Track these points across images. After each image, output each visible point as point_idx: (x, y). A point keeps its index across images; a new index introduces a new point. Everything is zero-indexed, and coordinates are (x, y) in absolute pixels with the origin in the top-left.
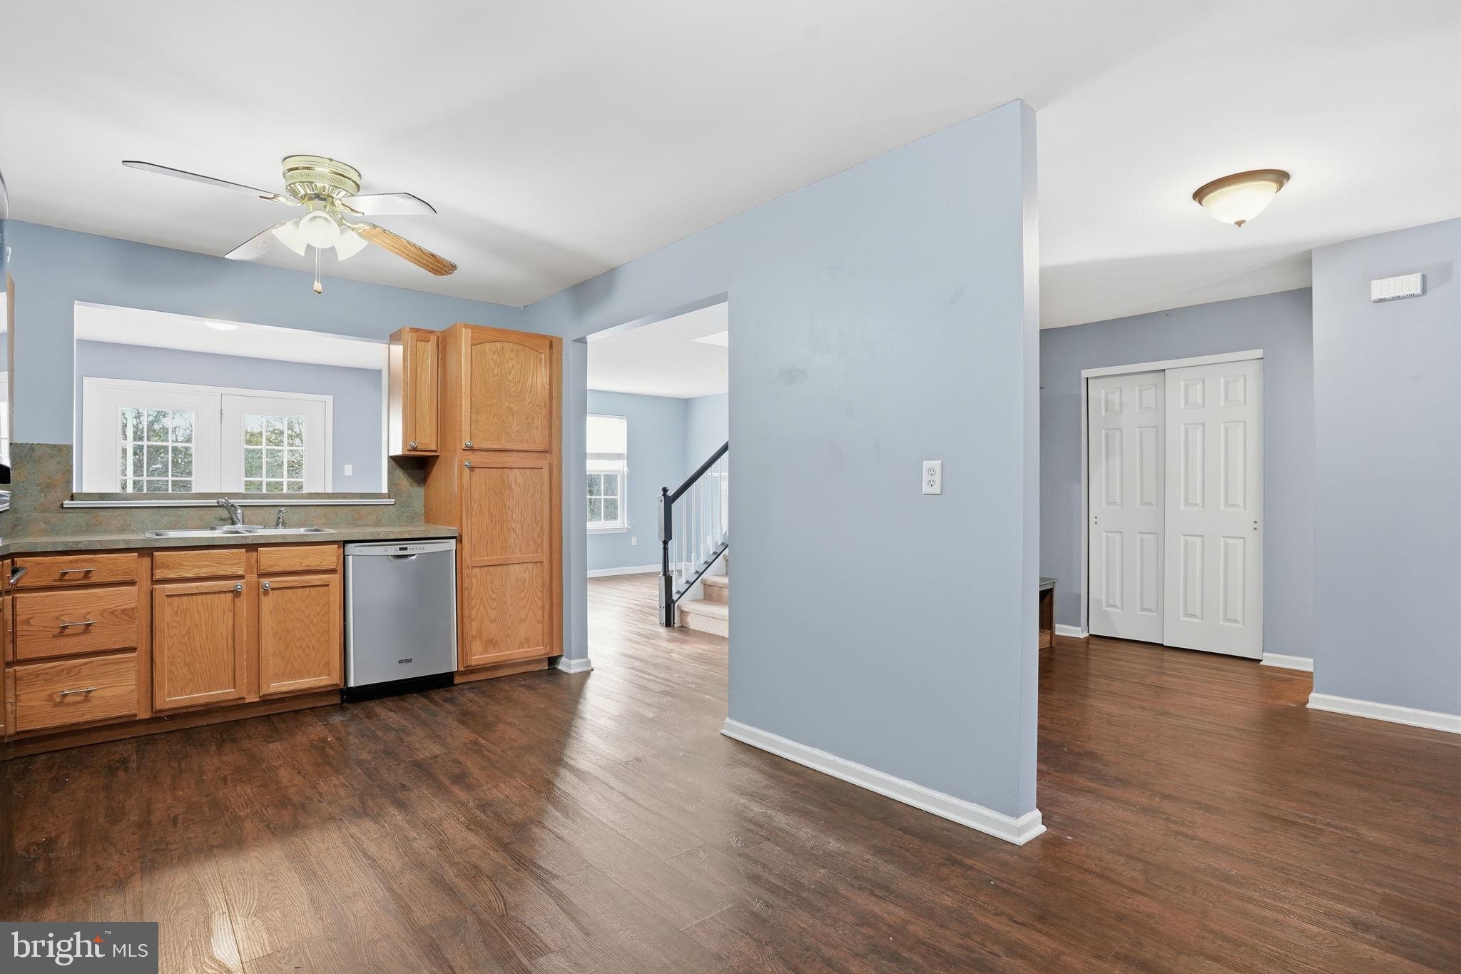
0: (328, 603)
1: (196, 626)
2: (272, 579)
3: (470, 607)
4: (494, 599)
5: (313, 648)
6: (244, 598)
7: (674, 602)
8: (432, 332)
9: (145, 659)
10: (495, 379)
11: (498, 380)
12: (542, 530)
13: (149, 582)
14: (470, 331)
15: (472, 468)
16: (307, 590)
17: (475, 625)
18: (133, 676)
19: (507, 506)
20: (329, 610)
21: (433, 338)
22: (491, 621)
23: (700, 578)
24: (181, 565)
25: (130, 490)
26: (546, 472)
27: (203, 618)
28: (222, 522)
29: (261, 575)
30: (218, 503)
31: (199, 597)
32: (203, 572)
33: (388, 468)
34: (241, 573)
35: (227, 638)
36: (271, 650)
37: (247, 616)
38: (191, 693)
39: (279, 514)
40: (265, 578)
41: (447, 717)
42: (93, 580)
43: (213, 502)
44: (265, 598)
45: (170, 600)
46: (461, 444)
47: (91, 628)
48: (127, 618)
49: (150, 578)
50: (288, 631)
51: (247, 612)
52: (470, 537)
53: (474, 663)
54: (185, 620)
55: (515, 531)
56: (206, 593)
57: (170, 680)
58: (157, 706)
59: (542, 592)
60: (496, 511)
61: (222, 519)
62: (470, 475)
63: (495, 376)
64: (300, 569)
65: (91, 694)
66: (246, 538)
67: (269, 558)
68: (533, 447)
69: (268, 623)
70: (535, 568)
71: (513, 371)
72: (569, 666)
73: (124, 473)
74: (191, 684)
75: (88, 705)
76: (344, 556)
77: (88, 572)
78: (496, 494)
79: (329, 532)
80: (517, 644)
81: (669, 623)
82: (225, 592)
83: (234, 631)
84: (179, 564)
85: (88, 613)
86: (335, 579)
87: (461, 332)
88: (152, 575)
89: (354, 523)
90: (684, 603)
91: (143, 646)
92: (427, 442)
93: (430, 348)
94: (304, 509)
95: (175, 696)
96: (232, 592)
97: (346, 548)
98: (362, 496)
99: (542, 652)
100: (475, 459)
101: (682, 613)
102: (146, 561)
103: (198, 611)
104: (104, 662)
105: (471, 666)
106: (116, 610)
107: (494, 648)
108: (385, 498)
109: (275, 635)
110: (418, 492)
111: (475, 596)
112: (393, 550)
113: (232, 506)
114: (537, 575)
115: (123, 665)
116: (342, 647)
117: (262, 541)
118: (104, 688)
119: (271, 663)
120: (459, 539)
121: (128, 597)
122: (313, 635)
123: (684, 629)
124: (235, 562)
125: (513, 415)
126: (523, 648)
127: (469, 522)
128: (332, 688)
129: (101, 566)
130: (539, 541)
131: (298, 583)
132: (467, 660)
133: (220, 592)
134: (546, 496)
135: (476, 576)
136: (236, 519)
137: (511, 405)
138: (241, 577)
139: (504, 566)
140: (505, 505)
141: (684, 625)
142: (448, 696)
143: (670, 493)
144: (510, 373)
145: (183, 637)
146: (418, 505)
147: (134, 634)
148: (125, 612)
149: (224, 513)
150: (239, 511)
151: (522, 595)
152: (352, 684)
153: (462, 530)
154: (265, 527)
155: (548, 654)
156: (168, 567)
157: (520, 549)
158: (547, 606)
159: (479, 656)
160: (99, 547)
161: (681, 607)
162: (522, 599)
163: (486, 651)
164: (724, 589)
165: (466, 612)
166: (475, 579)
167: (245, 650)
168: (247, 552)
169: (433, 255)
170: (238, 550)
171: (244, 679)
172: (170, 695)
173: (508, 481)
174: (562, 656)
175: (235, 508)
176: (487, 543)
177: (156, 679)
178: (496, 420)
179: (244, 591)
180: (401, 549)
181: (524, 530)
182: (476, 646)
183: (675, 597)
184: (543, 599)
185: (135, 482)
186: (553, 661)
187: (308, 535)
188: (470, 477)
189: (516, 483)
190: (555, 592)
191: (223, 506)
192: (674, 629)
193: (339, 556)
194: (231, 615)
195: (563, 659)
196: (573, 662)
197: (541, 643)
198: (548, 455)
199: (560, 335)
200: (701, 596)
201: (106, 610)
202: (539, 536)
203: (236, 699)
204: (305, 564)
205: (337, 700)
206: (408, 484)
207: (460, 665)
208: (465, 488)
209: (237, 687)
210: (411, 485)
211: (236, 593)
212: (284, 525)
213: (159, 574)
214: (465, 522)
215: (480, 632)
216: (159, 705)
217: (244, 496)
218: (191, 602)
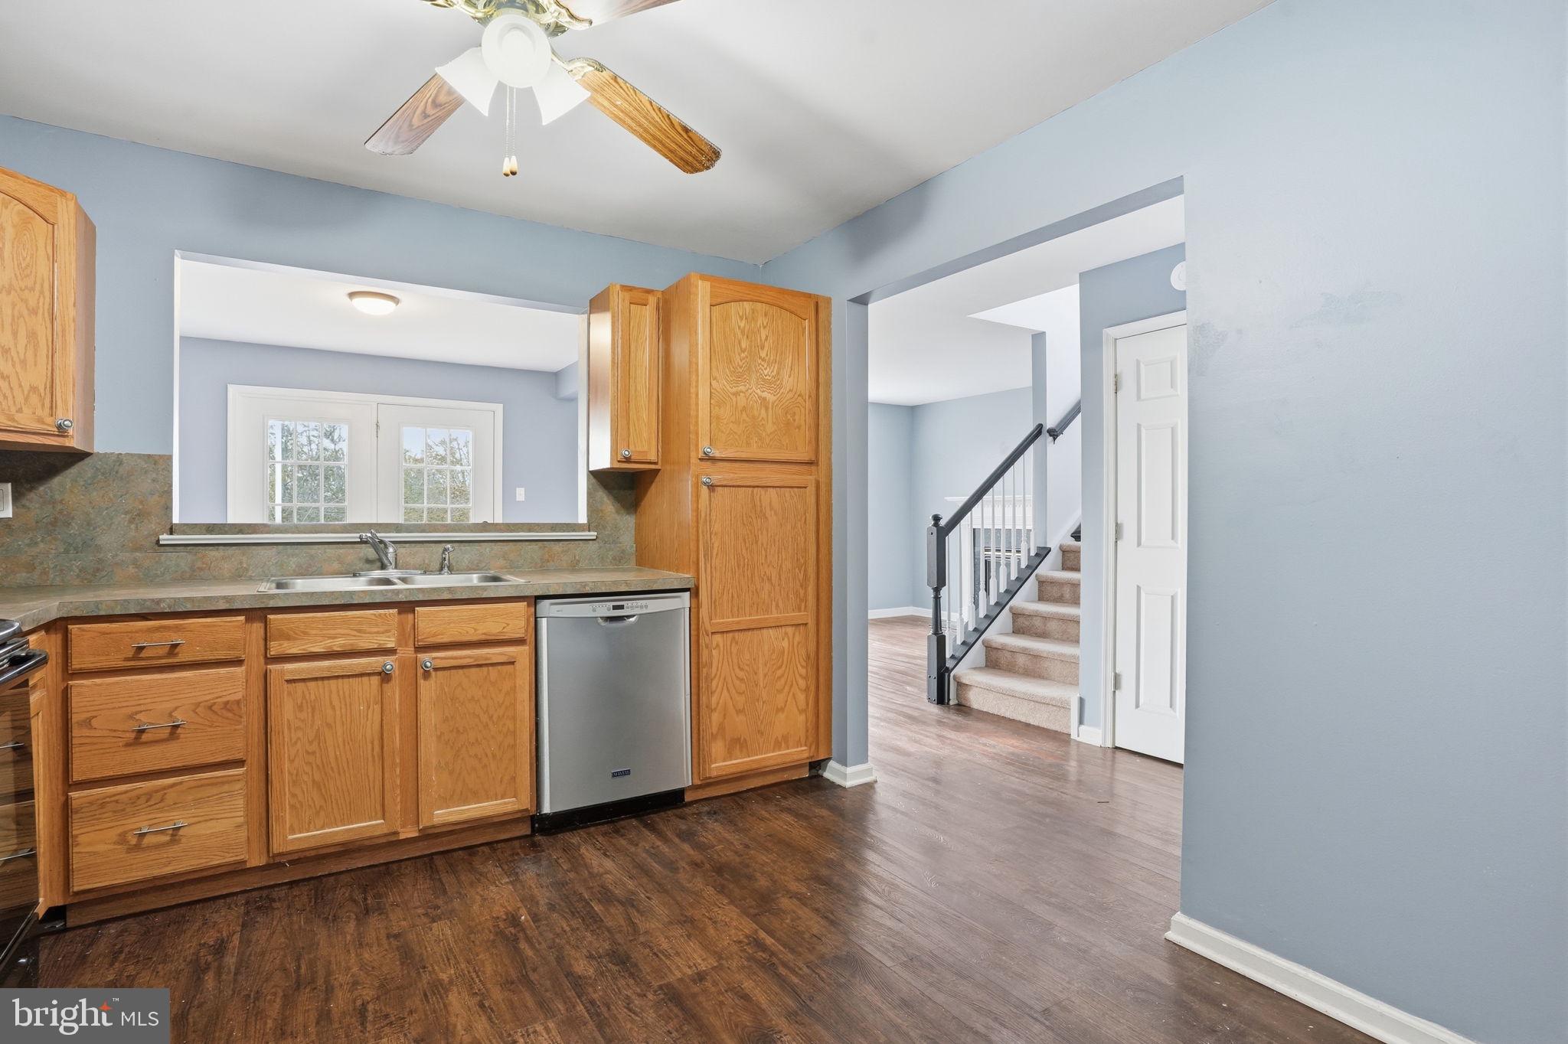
0: (514, 689)
1: (329, 726)
2: (435, 655)
3: (710, 693)
4: (742, 680)
5: (494, 756)
6: (396, 682)
7: (949, 671)
8: (649, 292)
9: (257, 775)
10: (743, 355)
11: (747, 357)
12: (805, 575)
13: (262, 660)
14: (708, 284)
15: (712, 487)
16: (485, 669)
17: (716, 717)
18: (240, 802)
19: (760, 543)
20: (515, 699)
21: (652, 300)
22: (738, 712)
23: (980, 641)
24: (305, 633)
25: (278, 519)
26: (811, 489)
27: (338, 712)
28: (368, 566)
29: (419, 649)
30: (360, 537)
31: (333, 682)
32: (338, 644)
33: (588, 488)
34: (391, 645)
35: (372, 743)
36: (434, 761)
37: (401, 710)
38: (322, 828)
39: (443, 553)
40: (425, 652)
41: (694, 876)
42: (183, 657)
43: (354, 537)
44: (427, 683)
45: (291, 686)
46: (697, 450)
47: (179, 731)
48: (230, 715)
49: (264, 654)
50: (458, 731)
51: (400, 704)
52: (709, 589)
53: (714, 774)
54: (313, 716)
55: (769, 579)
56: (343, 677)
57: (292, 807)
58: (275, 847)
59: (806, 668)
60: (744, 551)
61: (368, 561)
62: (710, 496)
63: (743, 351)
64: (475, 638)
65: (181, 832)
66: (398, 592)
67: (432, 623)
68: (794, 457)
69: (429, 717)
70: (797, 634)
71: (766, 344)
72: (844, 776)
73: (272, 498)
74: (322, 813)
75: (176, 848)
76: (536, 618)
77: (175, 646)
78: (744, 524)
79: (516, 582)
80: (772, 744)
81: (941, 699)
82: (369, 675)
83: (382, 734)
84: (303, 632)
85: (176, 708)
86: (522, 653)
87: (697, 287)
88: (266, 649)
89: (542, 567)
90: (963, 671)
91: (254, 758)
92: (646, 448)
93: (647, 316)
94: (476, 546)
95: (300, 833)
96: (379, 674)
97: (538, 607)
98: (554, 527)
99: (806, 755)
100: (717, 473)
101: (960, 685)
102: (257, 628)
103: (331, 703)
104: (199, 783)
105: (710, 778)
106: (215, 703)
107: (741, 751)
108: (583, 531)
109: (439, 738)
110: (629, 521)
111: (716, 675)
112: (604, 609)
113: (381, 542)
114: (799, 643)
115: (226, 788)
116: (534, 754)
117: (421, 597)
118: (199, 822)
119: (433, 779)
120: (694, 592)
121: (231, 683)
122: (493, 737)
123: (962, 708)
124: (381, 628)
125: (767, 409)
126: (780, 750)
127: (709, 566)
128: (519, 815)
129: (194, 638)
130: (802, 592)
131: (472, 660)
132: (704, 769)
133: (362, 675)
134: (813, 528)
135: (718, 645)
136: (386, 562)
137: (765, 395)
138: (391, 652)
139: (755, 632)
140: (757, 542)
141: (964, 702)
142: (684, 828)
143: (942, 523)
144: (763, 348)
145: (311, 743)
146: (628, 540)
147: (237, 741)
148: (228, 707)
149: (370, 552)
150: (391, 550)
151: (779, 672)
152: (547, 809)
153: (698, 579)
154: (425, 573)
155: (812, 757)
156: (288, 638)
157: (777, 605)
158: (813, 688)
159: (721, 764)
160: (189, 607)
161: (959, 678)
162: (779, 678)
163: (730, 755)
164: (1018, 655)
165: (704, 699)
166: (717, 648)
167: (398, 761)
168: (399, 613)
169: (686, 130)
170: (386, 611)
171: (396, 805)
172: (293, 831)
173: (761, 507)
174: (829, 759)
175: (385, 545)
176: (733, 597)
177: (273, 807)
178: (744, 415)
179: (396, 673)
180: (615, 608)
181: (783, 579)
182: (718, 748)
183: (949, 664)
184: (805, 678)
185: (283, 511)
186: (817, 766)
187: (484, 589)
188: (710, 500)
189: (771, 509)
190: (822, 664)
191: (366, 542)
192: (949, 708)
193: (528, 620)
194: (377, 708)
195: (832, 764)
196: (850, 770)
197: (803, 740)
198: (813, 468)
199: (827, 294)
200: (983, 664)
201: (200, 703)
202: (801, 586)
203: (386, 835)
204: (480, 632)
205: (525, 830)
206: (613, 511)
207: (695, 776)
208: (703, 515)
209: (387, 815)
210: (618, 512)
211: (385, 676)
212: (451, 570)
213: (275, 648)
214: (703, 566)
215: (722, 728)
216: (276, 848)
217: (397, 528)
218: (321, 690)
